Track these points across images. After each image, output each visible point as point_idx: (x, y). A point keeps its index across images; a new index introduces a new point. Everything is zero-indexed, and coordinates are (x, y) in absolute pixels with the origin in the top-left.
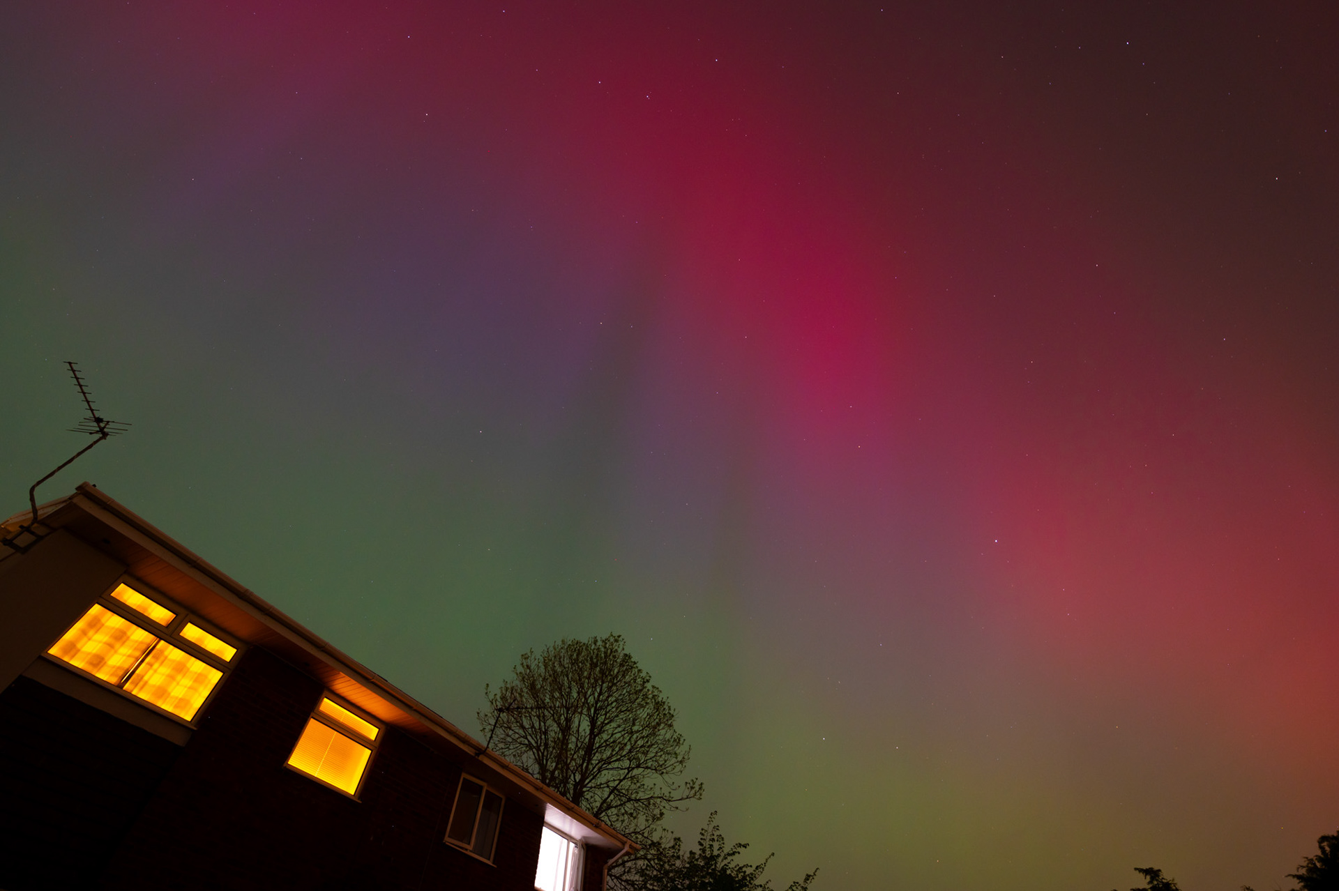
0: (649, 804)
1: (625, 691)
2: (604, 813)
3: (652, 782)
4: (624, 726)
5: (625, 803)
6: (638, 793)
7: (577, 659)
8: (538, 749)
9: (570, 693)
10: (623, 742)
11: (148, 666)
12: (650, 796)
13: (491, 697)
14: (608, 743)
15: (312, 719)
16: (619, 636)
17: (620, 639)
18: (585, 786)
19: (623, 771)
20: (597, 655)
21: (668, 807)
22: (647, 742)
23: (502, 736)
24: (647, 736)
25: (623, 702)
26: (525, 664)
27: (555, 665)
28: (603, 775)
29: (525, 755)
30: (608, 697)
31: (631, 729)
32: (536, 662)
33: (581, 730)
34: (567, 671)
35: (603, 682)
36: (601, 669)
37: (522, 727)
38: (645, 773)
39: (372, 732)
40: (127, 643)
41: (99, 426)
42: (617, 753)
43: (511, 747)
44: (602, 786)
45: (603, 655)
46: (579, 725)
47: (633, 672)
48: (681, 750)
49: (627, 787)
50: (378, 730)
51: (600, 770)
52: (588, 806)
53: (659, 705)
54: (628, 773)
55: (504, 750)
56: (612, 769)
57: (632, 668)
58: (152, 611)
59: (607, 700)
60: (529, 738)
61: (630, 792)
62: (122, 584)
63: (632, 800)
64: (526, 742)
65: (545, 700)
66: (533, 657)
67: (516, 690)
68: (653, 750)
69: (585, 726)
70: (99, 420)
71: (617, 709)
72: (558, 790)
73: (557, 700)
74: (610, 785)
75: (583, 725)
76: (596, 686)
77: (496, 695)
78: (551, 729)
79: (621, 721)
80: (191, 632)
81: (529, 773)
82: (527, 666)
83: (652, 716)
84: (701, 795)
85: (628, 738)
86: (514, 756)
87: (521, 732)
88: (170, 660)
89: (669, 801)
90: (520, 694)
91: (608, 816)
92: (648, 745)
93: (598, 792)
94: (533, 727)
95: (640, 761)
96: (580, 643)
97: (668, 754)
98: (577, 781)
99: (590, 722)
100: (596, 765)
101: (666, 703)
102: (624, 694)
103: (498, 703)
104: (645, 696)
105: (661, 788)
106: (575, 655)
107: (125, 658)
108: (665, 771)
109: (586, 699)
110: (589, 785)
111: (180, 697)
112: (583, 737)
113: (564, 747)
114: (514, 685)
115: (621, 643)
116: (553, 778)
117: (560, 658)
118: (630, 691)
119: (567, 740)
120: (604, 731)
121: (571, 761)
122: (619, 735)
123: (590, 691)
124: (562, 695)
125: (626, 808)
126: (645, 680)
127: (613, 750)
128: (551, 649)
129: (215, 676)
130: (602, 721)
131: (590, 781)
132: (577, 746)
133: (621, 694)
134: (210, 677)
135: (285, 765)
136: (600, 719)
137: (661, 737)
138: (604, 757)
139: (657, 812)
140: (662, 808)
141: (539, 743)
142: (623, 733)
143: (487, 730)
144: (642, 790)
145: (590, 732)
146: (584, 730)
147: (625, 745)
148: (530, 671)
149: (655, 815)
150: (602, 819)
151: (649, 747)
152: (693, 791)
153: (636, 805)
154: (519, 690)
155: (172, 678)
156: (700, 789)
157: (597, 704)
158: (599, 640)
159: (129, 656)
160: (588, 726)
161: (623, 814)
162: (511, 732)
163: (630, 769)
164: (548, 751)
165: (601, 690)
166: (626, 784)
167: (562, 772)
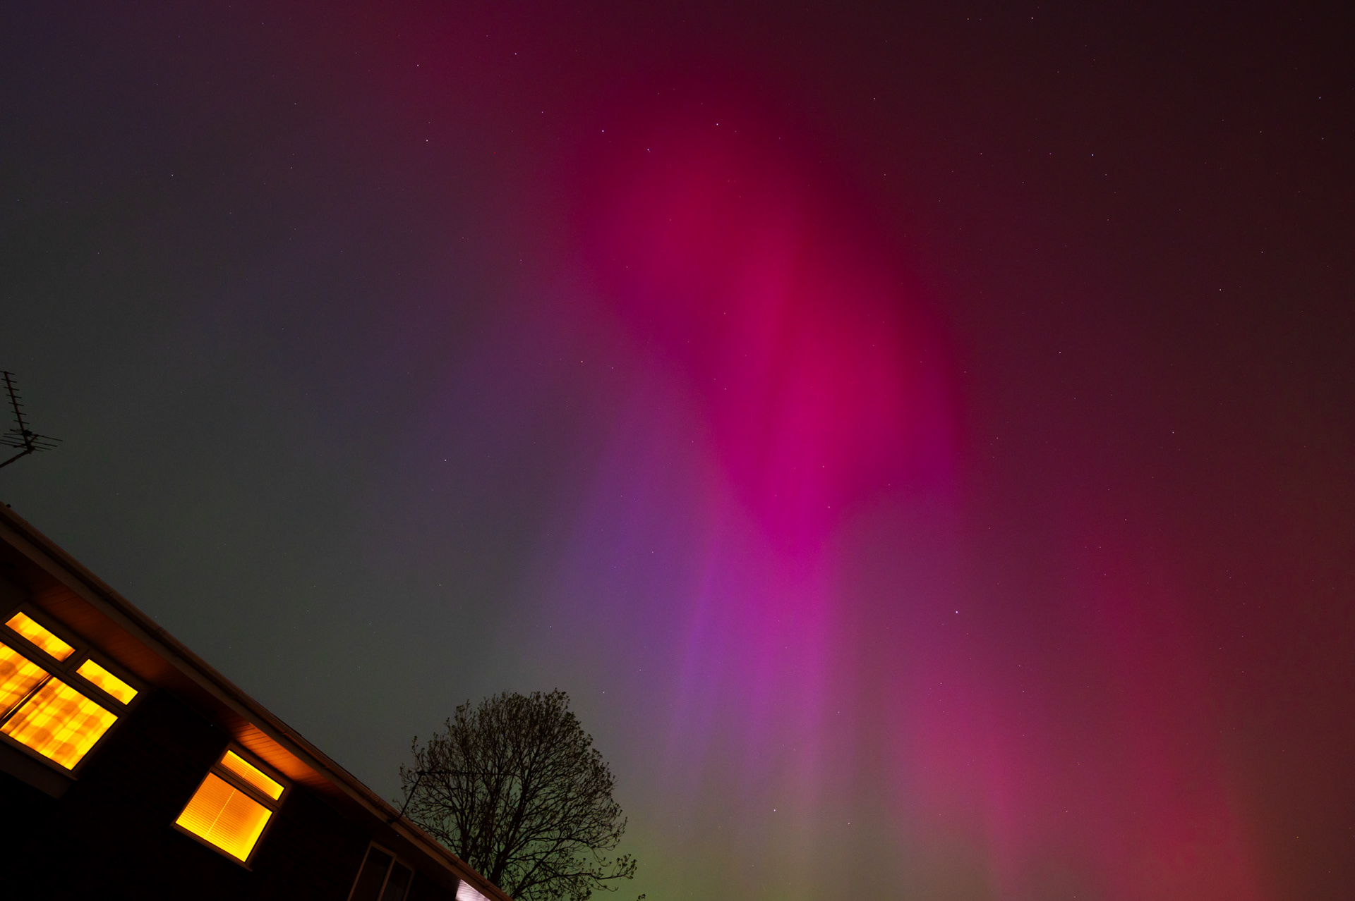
0: (576, 881)
1: (564, 753)
2: (526, 889)
3: (583, 856)
4: (558, 792)
5: (550, 878)
6: (565, 868)
7: (516, 715)
8: (462, 813)
9: (504, 751)
10: (555, 810)
11: (34, 705)
12: (578, 872)
13: (418, 751)
14: (539, 810)
15: (211, 773)
16: (564, 693)
17: (565, 696)
18: (509, 858)
19: (553, 842)
20: (539, 711)
21: (596, 885)
22: (582, 811)
23: (425, 796)
24: (582, 804)
25: (560, 765)
26: (459, 717)
27: (492, 719)
28: (530, 845)
29: (448, 818)
30: (545, 758)
31: (566, 795)
32: (472, 715)
33: (512, 793)
34: (504, 728)
35: (541, 743)
36: (540, 727)
37: (448, 786)
38: (575, 846)
39: (276, 791)
40: (14, 678)
41: (26, 440)
42: (547, 822)
43: (433, 809)
44: (527, 858)
45: (544, 713)
46: (510, 788)
47: (574, 733)
48: (617, 822)
49: (554, 861)
50: (283, 788)
51: (526, 841)
52: (510, 880)
53: (598, 771)
54: (557, 845)
55: (425, 812)
56: (539, 839)
57: (574, 728)
58: (48, 644)
59: (543, 761)
60: (454, 799)
61: (558, 866)
62: (20, 613)
63: (559, 875)
64: (450, 804)
65: (476, 758)
66: (469, 709)
67: (446, 745)
68: (587, 820)
69: (517, 790)
70: (26, 433)
71: (553, 771)
72: (479, 861)
73: (489, 757)
74: (537, 857)
75: (514, 788)
76: (533, 746)
77: (423, 749)
78: (479, 790)
79: (557, 786)
80: (90, 670)
81: (449, 839)
82: (462, 719)
83: (590, 782)
84: (632, 873)
85: (561, 806)
86: (435, 819)
87: (445, 791)
88: (60, 699)
89: (599, 878)
90: (449, 750)
91: (530, 892)
92: (581, 814)
93: (523, 864)
94: (459, 786)
95: (572, 831)
96: (522, 697)
97: (603, 825)
98: (501, 851)
99: (522, 785)
100: (524, 834)
101: (606, 769)
102: (562, 757)
103: (424, 758)
104: (585, 759)
105: (591, 864)
106: (514, 710)
107: (8, 694)
108: (597, 844)
109: (521, 760)
110: (514, 856)
111: (64, 741)
112: (513, 801)
113: (491, 812)
114: (444, 739)
115: (565, 701)
116: (475, 847)
117: (498, 713)
118: (570, 753)
119: (495, 805)
120: (536, 797)
121: (496, 829)
122: (552, 801)
123: (526, 751)
124: (496, 754)
125: (551, 885)
126: (586, 743)
127: (543, 819)
128: (490, 702)
129: (108, 719)
130: (535, 784)
131: (515, 852)
132: (505, 810)
133: (559, 757)
134: (102, 720)
135: (172, 825)
136: (533, 782)
137: (597, 807)
138: (534, 824)
139: (584, 890)
140: (589, 886)
141: (464, 805)
142: (556, 799)
143: (408, 788)
144: (571, 865)
145: (521, 796)
146: (515, 794)
147: (558, 813)
148: (464, 725)
149: (581, 894)
150: (524, 895)
151: (582, 816)
152: (625, 869)
153: (561, 881)
154: (449, 747)
155: (58, 719)
156: (632, 866)
157: (532, 765)
158: (542, 696)
159: (14, 693)
160: (520, 789)
161: (546, 892)
162: (434, 792)
163: (560, 840)
164: (473, 815)
165: (538, 750)
166: (554, 857)
167: (486, 840)
